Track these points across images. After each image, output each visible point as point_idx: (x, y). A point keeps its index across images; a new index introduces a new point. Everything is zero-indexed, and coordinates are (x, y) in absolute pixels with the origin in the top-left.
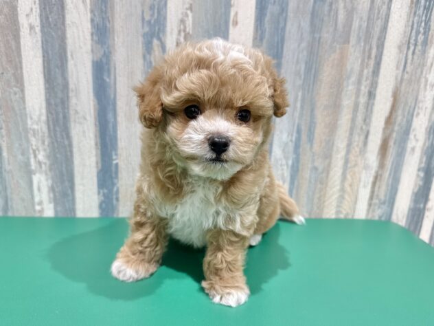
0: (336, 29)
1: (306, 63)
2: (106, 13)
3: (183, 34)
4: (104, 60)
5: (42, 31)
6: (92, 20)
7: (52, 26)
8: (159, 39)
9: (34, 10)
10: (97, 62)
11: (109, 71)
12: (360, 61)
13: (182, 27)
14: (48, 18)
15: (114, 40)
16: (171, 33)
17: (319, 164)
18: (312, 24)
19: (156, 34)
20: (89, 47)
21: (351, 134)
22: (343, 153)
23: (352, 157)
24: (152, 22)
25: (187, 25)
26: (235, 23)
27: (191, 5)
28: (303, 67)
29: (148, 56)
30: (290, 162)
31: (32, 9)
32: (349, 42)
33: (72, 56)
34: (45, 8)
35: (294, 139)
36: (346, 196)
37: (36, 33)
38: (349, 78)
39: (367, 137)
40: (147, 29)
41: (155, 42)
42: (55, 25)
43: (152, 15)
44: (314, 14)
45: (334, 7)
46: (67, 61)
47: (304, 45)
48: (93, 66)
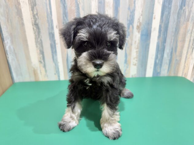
0: (185, 17)
1: (175, 28)
3: (139, 23)
12: (192, 26)
13: (139, 21)
16: (136, 23)
17: (178, 58)
18: (178, 16)
19: (131, 23)
21: (188, 49)
22: (185, 55)
23: (188, 56)
24: (130, 20)
26: (155, 18)
27: (142, 14)
28: (174, 30)
30: (169, 58)
32: (189, 21)
35: (171, 51)
36: (186, 68)
38: (188, 32)
39: (193, 49)
40: (128, 22)
41: (131, 26)
43: (130, 18)
44: (179, 14)
45: (185, 11)
47: (175, 23)
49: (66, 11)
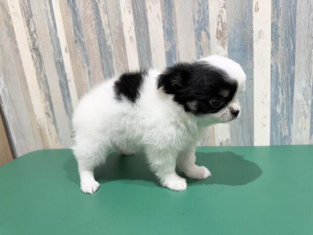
2: (171, 21)
3: (220, 24)
4: (172, 51)
5: (137, 39)
6: (164, 27)
7: (142, 35)
8: (205, 30)
9: (132, 28)
10: (168, 52)
11: (175, 56)
13: (220, 20)
14: (139, 31)
15: (177, 37)
16: (213, 25)
19: (203, 27)
20: (163, 44)
24: (200, 20)
25: (223, 18)
26: (257, 10)
27: (225, 4)
29: (199, 43)
30: (310, 103)
31: (130, 28)
33: (154, 51)
34: (137, 26)
37: (134, 41)
40: (197, 26)
41: (203, 33)
42: (144, 34)
43: (200, 16)
46: (151, 54)
48: (166, 55)
49: (78, 19)
